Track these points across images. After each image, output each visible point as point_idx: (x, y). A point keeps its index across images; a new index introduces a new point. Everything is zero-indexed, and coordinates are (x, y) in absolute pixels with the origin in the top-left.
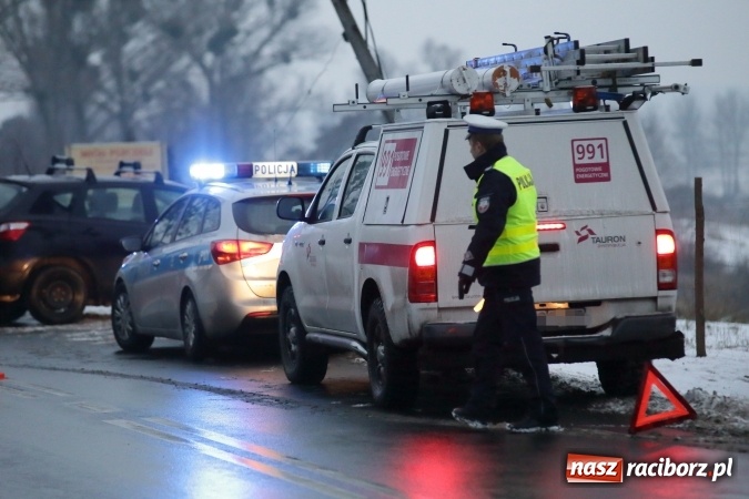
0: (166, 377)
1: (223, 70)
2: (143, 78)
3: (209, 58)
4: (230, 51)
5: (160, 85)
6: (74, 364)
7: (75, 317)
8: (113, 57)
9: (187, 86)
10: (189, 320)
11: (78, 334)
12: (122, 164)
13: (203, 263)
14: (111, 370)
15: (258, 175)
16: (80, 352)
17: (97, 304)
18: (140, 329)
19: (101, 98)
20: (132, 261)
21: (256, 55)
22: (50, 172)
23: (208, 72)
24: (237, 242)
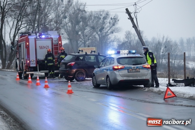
0: (105, 93)
1: (101, 35)
2: (88, 36)
3: (99, 33)
4: (103, 32)
5: (91, 37)
6: (85, 90)
7: (84, 80)
8: (83, 33)
9: (95, 37)
10: (108, 81)
11: (85, 83)
12: (92, 51)
13: (111, 70)
14: (94, 91)
15: (121, 53)
16: (86, 87)
17: (87, 78)
18: (98, 83)
19: (81, 40)
20: (96, 70)
21: (107, 32)
22: (79, 53)
23: (99, 35)
24: (118, 66)
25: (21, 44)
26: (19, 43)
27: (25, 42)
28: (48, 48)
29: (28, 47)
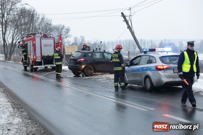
7: (92, 75)
10: (148, 82)
13: (153, 70)
15: (157, 51)
17: (95, 73)
18: (127, 82)
24: (163, 66)
25: (27, 43)
26: (26, 42)
27: (32, 41)
28: (51, 46)
29: (34, 45)
